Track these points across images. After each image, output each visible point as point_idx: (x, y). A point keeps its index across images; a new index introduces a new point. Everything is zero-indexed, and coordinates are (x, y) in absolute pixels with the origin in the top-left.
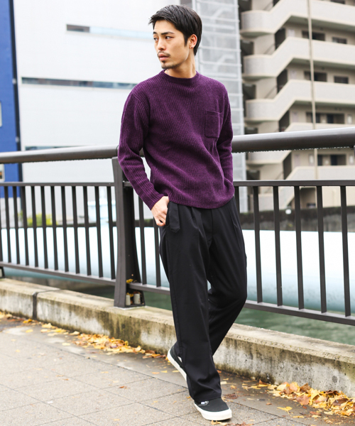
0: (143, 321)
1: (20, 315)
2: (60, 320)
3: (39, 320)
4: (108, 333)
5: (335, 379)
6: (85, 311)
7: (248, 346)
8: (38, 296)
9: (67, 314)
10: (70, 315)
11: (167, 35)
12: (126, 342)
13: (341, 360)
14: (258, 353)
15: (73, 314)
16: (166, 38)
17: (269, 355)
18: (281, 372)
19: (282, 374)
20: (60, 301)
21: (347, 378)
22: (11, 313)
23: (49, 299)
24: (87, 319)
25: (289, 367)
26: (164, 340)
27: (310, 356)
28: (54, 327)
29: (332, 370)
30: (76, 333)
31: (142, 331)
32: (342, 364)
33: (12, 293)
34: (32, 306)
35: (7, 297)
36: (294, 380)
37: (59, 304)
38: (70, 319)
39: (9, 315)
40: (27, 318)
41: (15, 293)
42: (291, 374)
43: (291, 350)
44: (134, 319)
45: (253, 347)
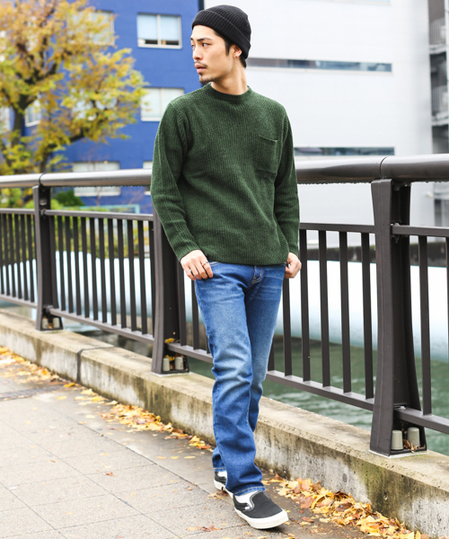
0: (174, 391)
1: (65, 377)
2: (100, 385)
3: (82, 385)
4: (143, 404)
5: (345, 478)
6: (122, 376)
7: (267, 430)
8: (82, 354)
9: (107, 379)
10: (110, 380)
11: (204, 42)
12: (158, 417)
13: (352, 454)
14: (276, 440)
15: (112, 378)
16: (203, 45)
17: (286, 443)
18: (297, 464)
19: (297, 467)
20: (101, 362)
21: (356, 477)
22: (58, 374)
23: (92, 358)
24: (124, 386)
25: (304, 459)
26: (192, 417)
27: (323, 447)
28: (94, 394)
29: (342, 465)
30: (114, 402)
31: (173, 405)
32: (352, 459)
33: (59, 349)
34: (76, 366)
35: (55, 354)
36: (308, 476)
37: (100, 365)
38: (109, 385)
39: (56, 377)
40: (72, 381)
41: (62, 349)
42: (306, 468)
43: (306, 438)
44: (166, 388)
45: (271, 432)
